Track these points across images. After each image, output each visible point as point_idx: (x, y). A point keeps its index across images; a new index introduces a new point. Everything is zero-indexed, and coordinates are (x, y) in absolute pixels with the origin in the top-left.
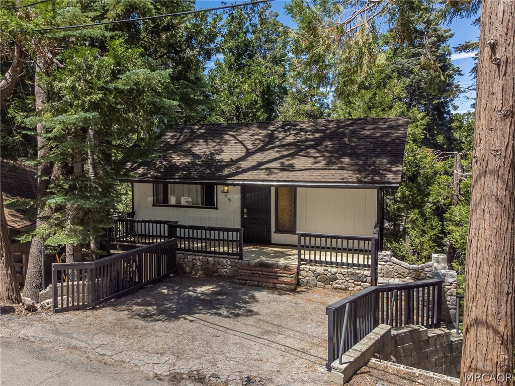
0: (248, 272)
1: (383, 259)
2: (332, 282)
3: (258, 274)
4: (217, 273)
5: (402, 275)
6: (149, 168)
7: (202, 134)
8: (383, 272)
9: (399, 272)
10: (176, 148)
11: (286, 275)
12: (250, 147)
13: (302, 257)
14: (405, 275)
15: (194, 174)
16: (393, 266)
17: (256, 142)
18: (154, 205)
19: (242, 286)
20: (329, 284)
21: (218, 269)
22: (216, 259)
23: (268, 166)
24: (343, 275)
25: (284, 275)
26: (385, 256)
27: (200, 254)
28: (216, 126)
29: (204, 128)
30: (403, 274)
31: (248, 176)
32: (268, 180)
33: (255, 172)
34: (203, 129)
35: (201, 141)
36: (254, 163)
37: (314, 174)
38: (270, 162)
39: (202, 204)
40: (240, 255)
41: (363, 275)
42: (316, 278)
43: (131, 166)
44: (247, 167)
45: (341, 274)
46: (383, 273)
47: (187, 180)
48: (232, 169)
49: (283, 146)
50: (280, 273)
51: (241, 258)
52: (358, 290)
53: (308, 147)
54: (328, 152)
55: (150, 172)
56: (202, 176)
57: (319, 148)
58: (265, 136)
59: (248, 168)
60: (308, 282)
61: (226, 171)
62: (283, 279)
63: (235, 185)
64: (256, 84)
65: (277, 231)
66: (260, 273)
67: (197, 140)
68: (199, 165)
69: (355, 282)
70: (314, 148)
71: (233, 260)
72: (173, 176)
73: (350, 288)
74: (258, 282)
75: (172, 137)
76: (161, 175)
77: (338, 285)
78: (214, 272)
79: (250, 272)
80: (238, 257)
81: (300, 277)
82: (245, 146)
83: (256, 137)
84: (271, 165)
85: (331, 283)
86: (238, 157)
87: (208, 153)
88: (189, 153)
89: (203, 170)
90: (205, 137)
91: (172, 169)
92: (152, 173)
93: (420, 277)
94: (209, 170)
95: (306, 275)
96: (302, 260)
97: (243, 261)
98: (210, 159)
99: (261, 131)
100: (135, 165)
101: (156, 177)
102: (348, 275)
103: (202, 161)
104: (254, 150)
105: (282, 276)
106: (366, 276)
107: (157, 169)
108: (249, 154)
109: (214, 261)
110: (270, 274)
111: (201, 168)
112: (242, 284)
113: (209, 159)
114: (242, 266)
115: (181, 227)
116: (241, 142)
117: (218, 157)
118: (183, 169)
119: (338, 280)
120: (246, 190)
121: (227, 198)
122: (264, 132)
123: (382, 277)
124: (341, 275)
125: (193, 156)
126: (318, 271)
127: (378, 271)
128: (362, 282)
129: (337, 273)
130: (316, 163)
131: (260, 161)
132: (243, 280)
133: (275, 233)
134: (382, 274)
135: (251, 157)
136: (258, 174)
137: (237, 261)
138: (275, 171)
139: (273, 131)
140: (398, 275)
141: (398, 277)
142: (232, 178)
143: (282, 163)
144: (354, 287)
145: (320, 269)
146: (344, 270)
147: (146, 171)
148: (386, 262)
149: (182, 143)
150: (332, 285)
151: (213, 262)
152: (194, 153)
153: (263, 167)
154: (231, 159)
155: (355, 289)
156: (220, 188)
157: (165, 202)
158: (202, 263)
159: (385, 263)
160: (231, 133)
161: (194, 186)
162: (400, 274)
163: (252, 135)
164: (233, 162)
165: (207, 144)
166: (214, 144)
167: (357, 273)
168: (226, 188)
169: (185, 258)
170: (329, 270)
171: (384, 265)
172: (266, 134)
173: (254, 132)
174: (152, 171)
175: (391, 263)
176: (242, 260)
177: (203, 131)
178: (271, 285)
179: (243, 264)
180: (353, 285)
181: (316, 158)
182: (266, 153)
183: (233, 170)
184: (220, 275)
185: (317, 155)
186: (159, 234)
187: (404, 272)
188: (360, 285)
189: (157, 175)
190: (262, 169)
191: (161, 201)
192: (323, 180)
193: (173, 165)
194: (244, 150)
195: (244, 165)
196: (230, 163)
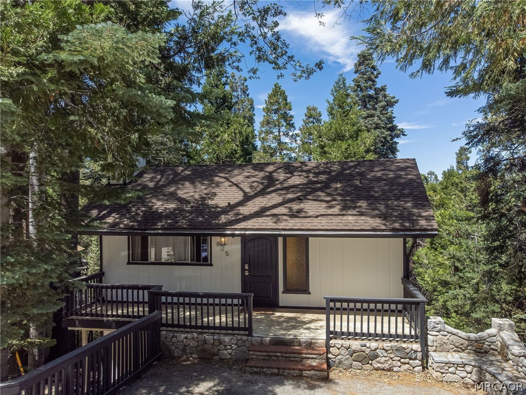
0: (262, 354)
1: (435, 327)
2: (372, 360)
3: (276, 356)
4: (218, 355)
5: (459, 348)
6: (123, 216)
7: (189, 175)
8: (435, 344)
9: (456, 344)
10: (157, 191)
11: (314, 356)
12: (247, 190)
13: (332, 329)
14: (463, 348)
15: (183, 223)
16: (448, 337)
17: (254, 185)
18: (129, 263)
19: (256, 377)
20: (368, 363)
21: (219, 350)
22: (216, 337)
23: (275, 211)
24: (386, 351)
25: (311, 356)
26: (438, 324)
27: (193, 330)
28: (205, 168)
29: (189, 169)
30: (461, 346)
31: (252, 224)
32: (279, 229)
33: (260, 220)
34: (189, 171)
35: (187, 184)
36: (256, 209)
37: (332, 221)
38: (276, 207)
39: (192, 259)
40: (249, 330)
41: (412, 350)
42: (351, 356)
43: (98, 214)
44: (248, 213)
45: (383, 349)
46: (436, 347)
47: (172, 231)
48: (230, 216)
49: (287, 188)
50: (306, 354)
51: (250, 335)
52: (405, 370)
53: (316, 190)
54: (338, 196)
55: (123, 221)
56: (193, 225)
57: (328, 191)
58: (263, 178)
59: (250, 214)
60: (340, 362)
61: (223, 219)
62: (309, 361)
63: (233, 235)
64: (235, 134)
65: (286, 291)
66: (279, 354)
67: (182, 182)
68: (188, 212)
69: (402, 360)
70: (323, 191)
71: (239, 337)
72: (155, 225)
73: (395, 368)
74: (278, 369)
75: (152, 179)
76: (138, 225)
77: (379, 365)
78: (214, 355)
79: (265, 354)
80: (247, 333)
81: (330, 356)
82: (241, 189)
83: (254, 179)
84: (279, 210)
85: (370, 362)
86: (236, 201)
87: (197, 196)
88: (173, 196)
89: (193, 217)
90: (192, 179)
91: (152, 217)
92: (126, 222)
93: (481, 349)
94: (202, 218)
95: (337, 353)
96: (331, 333)
97: (253, 339)
98: (202, 204)
99: (257, 173)
100: (103, 213)
101: (132, 228)
102: (393, 350)
103: (192, 207)
104: (253, 193)
105: (308, 358)
106: (416, 352)
107: (133, 217)
108: (247, 198)
109: (214, 340)
110: (292, 355)
111: (190, 215)
112: (256, 373)
113: (200, 205)
114: (252, 344)
115: (167, 294)
116: (236, 185)
117: (210, 202)
118: (168, 217)
119: (379, 358)
120: (247, 241)
121: (224, 253)
122: (262, 174)
123: (435, 351)
124: (383, 351)
125: (179, 201)
126: (353, 347)
127: (429, 343)
128: (411, 359)
129: (378, 348)
130: (330, 207)
131: (263, 206)
132: (257, 367)
133: (283, 293)
134: (434, 348)
135: (253, 201)
136: (265, 221)
137: (245, 338)
138: (285, 218)
139: (271, 173)
140: (455, 349)
141: (455, 351)
142: (232, 227)
143: (290, 209)
144: (400, 367)
145: (355, 344)
146: (387, 345)
147: (117, 220)
148: (439, 331)
149: (164, 186)
150: (371, 365)
151: (212, 341)
152: (180, 197)
153: (268, 213)
154: (229, 203)
155: (402, 369)
156: (215, 239)
157: (143, 259)
158: (197, 343)
159: (437, 333)
160: (222, 175)
161: (182, 237)
162: (457, 347)
163: (248, 177)
164: (231, 207)
165: (195, 187)
166: (204, 187)
167: (404, 348)
168: (223, 239)
169: (173, 337)
170: (368, 345)
171: (436, 336)
172: (264, 175)
173: (249, 174)
174: (125, 220)
175: (446, 333)
176: (252, 336)
177: (189, 173)
178: (296, 373)
179: (253, 342)
180: (399, 364)
181: (327, 202)
182: (269, 196)
183: (232, 217)
184: (222, 359)
185: (329, 199)
186: (135, 300)
187: (462, 344)
188: (408, 363)
189: (133, 225)
190: (268, 216)
191: (139, 257)
192: (346, 228)
193: (154, 212)
194: (241, 194)
195: (245, 210)
196: (228, 209)
